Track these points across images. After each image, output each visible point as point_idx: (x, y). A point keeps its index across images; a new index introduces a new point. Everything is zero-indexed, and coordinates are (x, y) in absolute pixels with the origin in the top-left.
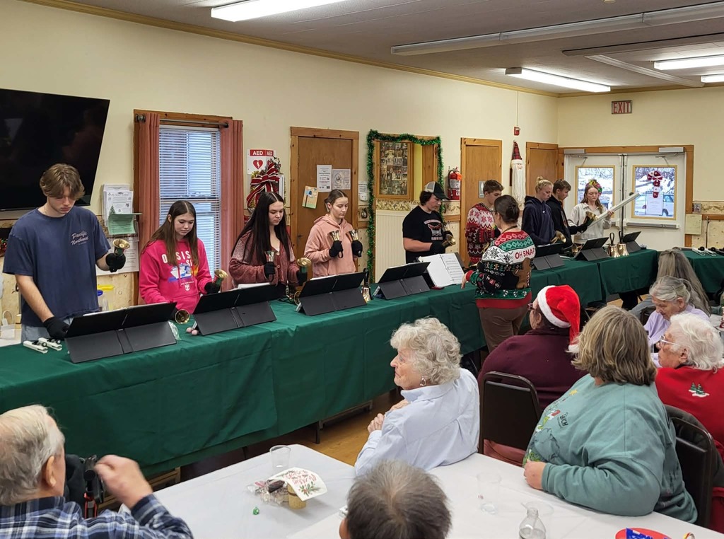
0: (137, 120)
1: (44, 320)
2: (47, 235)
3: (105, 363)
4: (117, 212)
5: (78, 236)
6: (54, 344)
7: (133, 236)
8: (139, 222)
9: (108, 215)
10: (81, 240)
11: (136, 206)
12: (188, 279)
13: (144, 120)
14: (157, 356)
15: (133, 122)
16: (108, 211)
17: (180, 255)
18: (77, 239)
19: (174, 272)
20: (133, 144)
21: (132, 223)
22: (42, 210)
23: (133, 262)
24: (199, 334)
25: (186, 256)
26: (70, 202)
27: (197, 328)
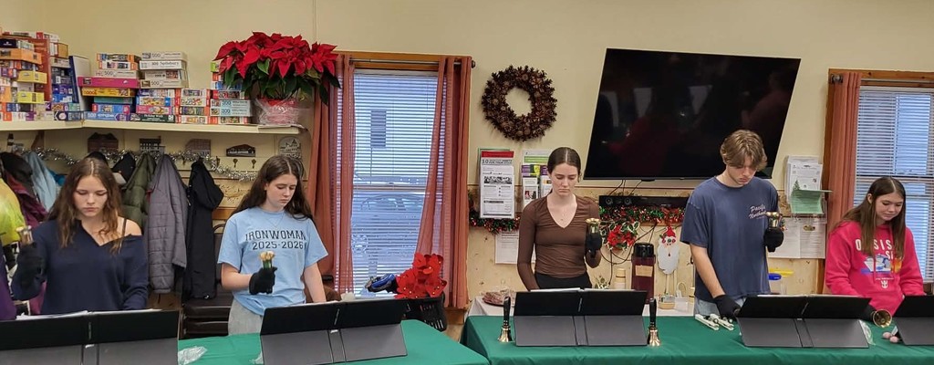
0: (832, 82)
1: (714, 297)
2: (725, 206)
3: (780, 353)
4: (802, 188)
5: (757, 209)
6: (725, 322)
7: (820, 216)
8: (828, 202)
9: (791, 191)
10: (759, 214)
11: (825, 184)
12: (886, 275)
13: (841, 81)
14: (843, 358)
15: (827, 83)
16: (792, 186)
17: (879, 243)
18: (755, 212)
19: (869, 263)
20: (825, 109)
21: (819, 201)
22: (719, 178)
23: (818, 247)
24: (901, 342)
25: (886, 245)
26: (751, 174)
27: (897, 335)
